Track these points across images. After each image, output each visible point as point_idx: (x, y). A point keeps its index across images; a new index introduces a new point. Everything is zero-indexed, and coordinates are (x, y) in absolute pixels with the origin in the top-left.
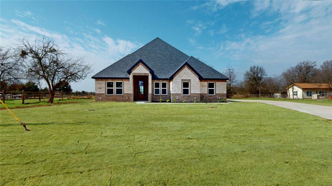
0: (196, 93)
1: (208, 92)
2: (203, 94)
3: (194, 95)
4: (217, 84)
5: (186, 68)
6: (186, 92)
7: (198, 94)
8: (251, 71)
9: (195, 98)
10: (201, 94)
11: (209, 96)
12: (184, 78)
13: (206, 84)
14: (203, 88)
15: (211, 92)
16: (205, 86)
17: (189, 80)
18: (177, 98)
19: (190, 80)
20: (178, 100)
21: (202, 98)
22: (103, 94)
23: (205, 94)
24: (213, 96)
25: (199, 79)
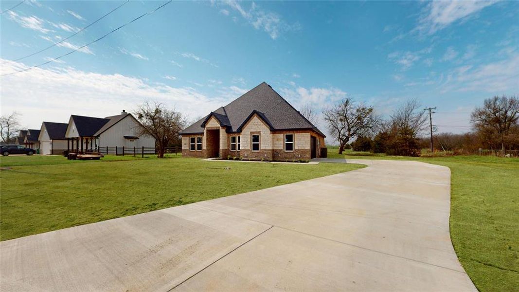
0: (267, 148)
1: (284, 148)
2: (278, 150)
3: (265, 151)
4: (296, 136)
5: (255, 117)
6: (256, 147)
7: (269, 150)
8: (489, 106)
9: (265, 155)
10: (273, 150)
11: (286, 153)
12: (252, 131)
13: (281, 136)
14: (278, 142)
15: (289, 147)
16: (280, 140)
17: (258, 132)
18: (246, 155)
19: (260, 132)
20: (247, 157)
21: (275, 156)
22: (187, 150)
23: (281, 150)
24: (290, 153)
25: (270, 131)
